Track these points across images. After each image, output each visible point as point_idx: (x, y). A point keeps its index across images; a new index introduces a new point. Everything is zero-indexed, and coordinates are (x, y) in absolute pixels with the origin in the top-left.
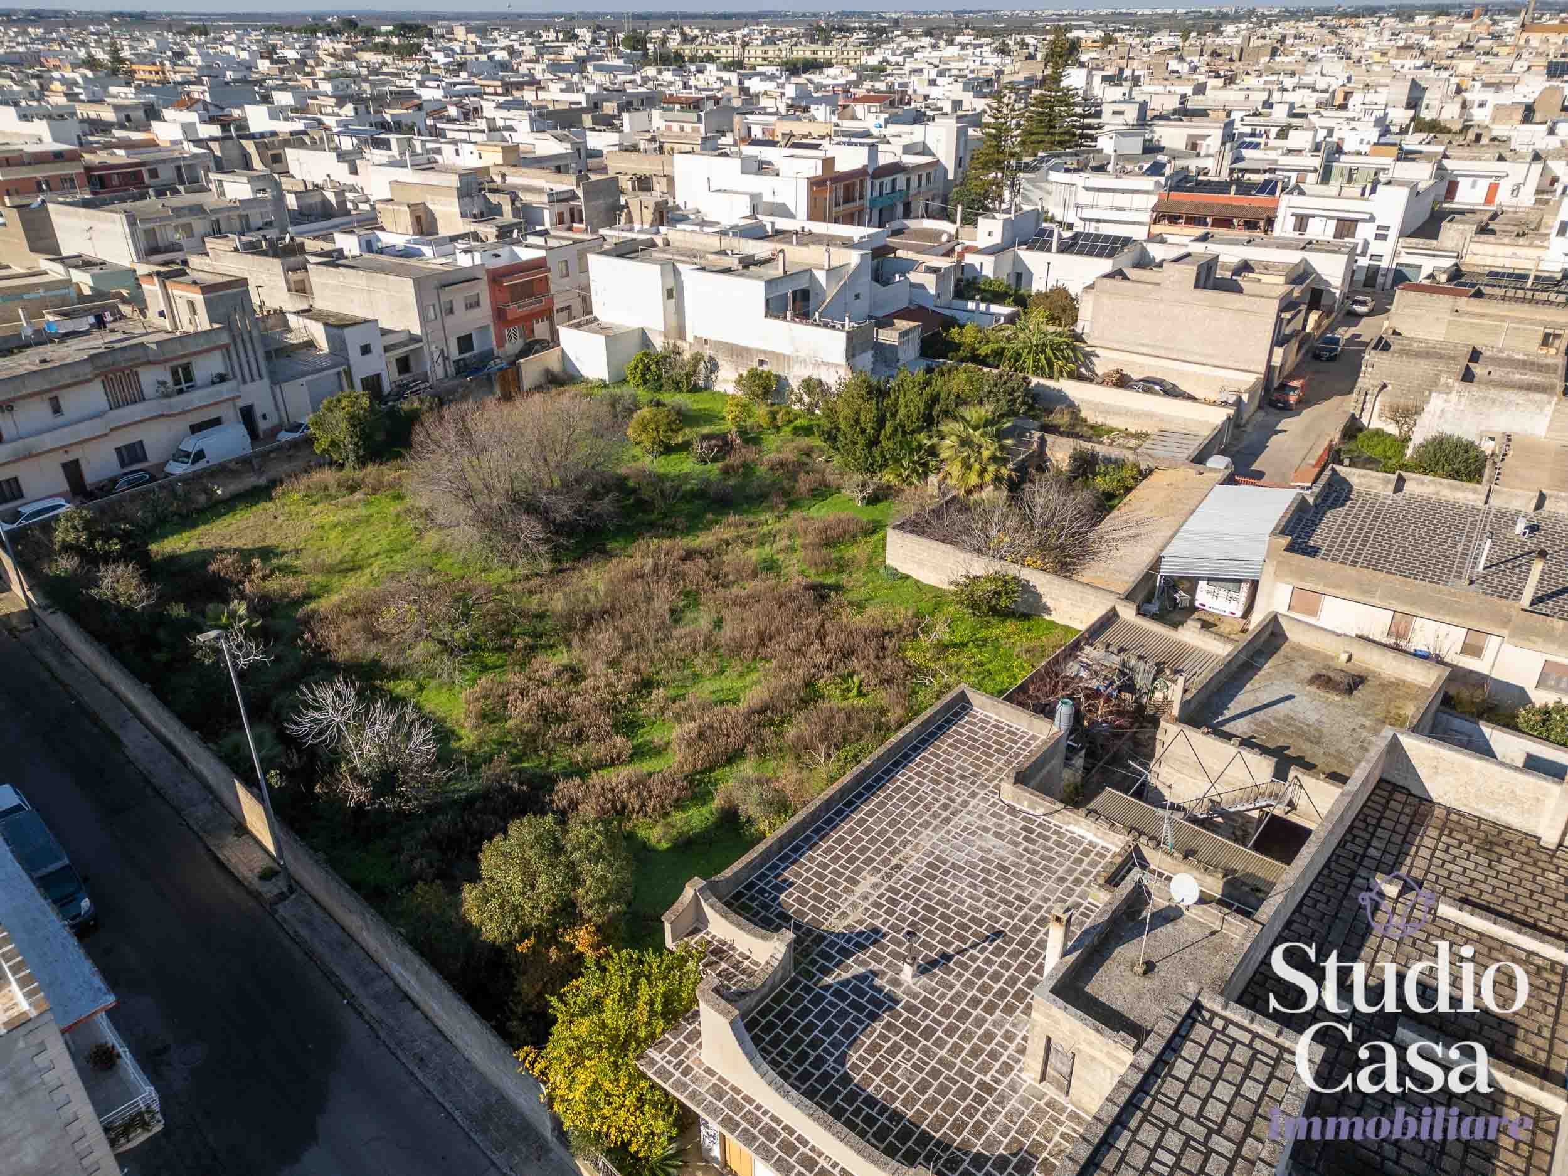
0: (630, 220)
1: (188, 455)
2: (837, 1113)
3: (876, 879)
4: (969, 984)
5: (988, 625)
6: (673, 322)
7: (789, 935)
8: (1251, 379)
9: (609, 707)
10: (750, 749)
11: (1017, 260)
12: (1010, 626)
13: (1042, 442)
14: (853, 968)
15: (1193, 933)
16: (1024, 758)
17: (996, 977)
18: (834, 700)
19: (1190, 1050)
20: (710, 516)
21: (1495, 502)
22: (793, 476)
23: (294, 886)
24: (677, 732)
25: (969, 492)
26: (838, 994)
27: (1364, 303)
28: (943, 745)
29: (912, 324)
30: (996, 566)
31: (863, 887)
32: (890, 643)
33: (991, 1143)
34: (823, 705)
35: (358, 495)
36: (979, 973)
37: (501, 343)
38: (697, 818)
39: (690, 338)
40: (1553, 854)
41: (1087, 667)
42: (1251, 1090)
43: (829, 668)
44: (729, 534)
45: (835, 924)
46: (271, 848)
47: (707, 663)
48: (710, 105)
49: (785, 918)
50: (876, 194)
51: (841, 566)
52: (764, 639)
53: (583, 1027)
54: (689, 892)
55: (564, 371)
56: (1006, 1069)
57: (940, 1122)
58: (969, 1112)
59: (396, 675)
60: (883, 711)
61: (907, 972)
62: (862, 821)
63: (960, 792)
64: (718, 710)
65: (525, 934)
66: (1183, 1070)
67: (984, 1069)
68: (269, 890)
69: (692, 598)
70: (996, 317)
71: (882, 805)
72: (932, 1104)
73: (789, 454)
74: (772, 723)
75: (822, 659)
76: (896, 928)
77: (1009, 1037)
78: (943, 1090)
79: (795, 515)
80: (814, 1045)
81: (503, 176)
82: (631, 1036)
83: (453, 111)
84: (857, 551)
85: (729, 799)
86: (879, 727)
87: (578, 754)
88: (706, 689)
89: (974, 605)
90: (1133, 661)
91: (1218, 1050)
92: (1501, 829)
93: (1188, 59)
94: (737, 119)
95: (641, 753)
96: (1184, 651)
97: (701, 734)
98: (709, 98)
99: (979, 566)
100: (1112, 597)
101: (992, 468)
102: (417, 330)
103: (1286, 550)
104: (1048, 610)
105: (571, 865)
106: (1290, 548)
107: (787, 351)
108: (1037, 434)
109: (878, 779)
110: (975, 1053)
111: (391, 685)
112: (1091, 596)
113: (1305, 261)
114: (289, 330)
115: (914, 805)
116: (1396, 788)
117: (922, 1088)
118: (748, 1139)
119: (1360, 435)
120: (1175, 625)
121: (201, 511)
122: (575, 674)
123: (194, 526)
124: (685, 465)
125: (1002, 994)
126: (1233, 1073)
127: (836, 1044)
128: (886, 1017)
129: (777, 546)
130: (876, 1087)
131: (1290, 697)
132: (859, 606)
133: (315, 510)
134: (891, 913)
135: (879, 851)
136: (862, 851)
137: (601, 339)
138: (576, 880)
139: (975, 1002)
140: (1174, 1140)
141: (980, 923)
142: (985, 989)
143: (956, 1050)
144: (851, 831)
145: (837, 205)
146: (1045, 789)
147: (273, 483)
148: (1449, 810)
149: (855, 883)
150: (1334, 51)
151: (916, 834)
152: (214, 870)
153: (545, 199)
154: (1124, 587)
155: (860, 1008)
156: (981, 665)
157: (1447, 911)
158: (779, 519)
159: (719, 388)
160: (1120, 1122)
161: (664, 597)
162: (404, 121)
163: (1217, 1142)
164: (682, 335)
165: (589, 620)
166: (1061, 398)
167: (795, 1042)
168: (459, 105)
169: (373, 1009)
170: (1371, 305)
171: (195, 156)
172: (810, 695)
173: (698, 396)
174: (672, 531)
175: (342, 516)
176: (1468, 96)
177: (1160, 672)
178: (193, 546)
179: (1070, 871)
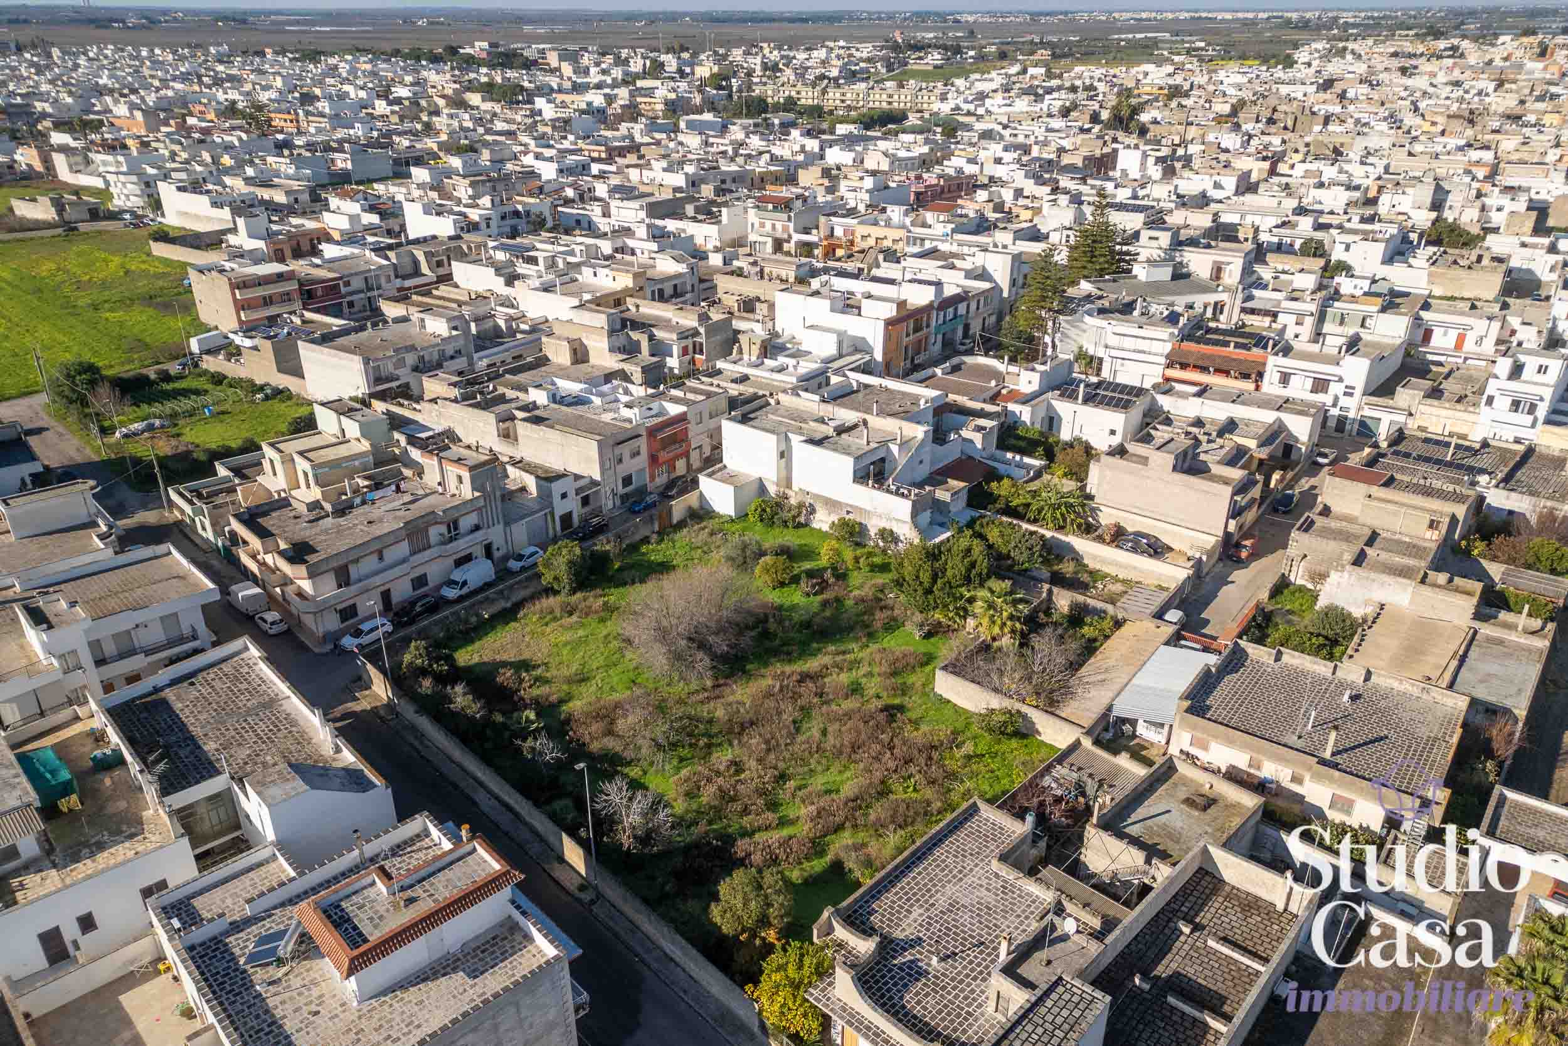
0: (740, 351)
1: (456, 583)
2: (900, 1020)
3: (921, 911)
4: (965, 967)
5: (999, 742)
6: (784, 473)
7: (878, 939)
8: (1212, 540)
9: (762, 792)
10: (847, 824)
11: (1050, 407)
12: (1014, 743)
13: (1050, 592)
14: (908, 957)
15: (1074, 948)
16: (1007, 844)
17: (979, 965)
18: (899, 793)
19: (1054, 996)
20: (815, 645)
21: (1339, 673)
22: (870, 611)
23: (599, 896)
24: (803, 811)
25: (994, 639)
26: (900, 968)
27: (1325, 456)
28: (962, 834)
29: (962, 484)
30: (1007, 703)
31: (914, 915)
32: (935, 755)
33: (969, 1038)
34: (892, 797)
35: (574, 618)
36: (971, 962)
37: (652, 478)
38: (818, 865)
39: (795, 487)
40: (1281, 915)
41: (1056, 780)
42: (1077, 1013)
43: (895, 771)
44: (826, 660)
45: (898, 934)
46: (583, 872)
47: (819, 763)
48: (798, 204)
49: (872, 928)
50: (941, 321)
51: (904, 690)
52: (855, 747)
53: (777, 977)
54: (826, 914)
55: (702, 508)
56: (980, 1006)
57: (946, 1028)
58: (961, 1024)
59: (629, 764)
60: (929, 803)
61: (935, 959)
62: (914, 878)
63: (969, 863)
64: (827, 798)
65: (743, 931)
66: (1049, 1003)
67: (969, 1005)
68: (586, 897)
69: (806, 711)
70: (1028, 468)
71: (925, 869)
72: (943, 1019)
73: (867, 591)
74: (860, 808)
75: (891, 765)
76: (931, 938)
77: (983, 992)
78: (949, 1014)
79: (874, 647)
80: (889, 990)
81: (637, 306)
82: (801, 982)
83: (570, 193)
84: (915, 679)
85: (837, 854)
86: (926, 814)
87: (746, 821)
88: (818, 782)
89: (990, 730)
90: (1085, 778)
91: (1066, 997)
92: (1257, 899)
93: (1244, 127)
94: (822, 219)
95: (783, 822)
96: (1118, 771)
97: (819, 813)
98: (797, 198)
99: (996, 702)
100: (1080, 730)
101: (1009, 623)
102: (597, 477)
103: (1186, 711)
104: (1039, 733)
105: (766, 896)
106: (1189, 710)
107: (868, 508)
108: (1046, 586)
109: (924, 854)
110: (966, 998)
111: (626, 770)
112: (1067, 727)
113: (1279, 420)
114: (507, 476)
115: (943, 870)
116: (1207, 873)
117: (940, 1012)
118: (858, 1029)
119: (1286, 591)
120: (1115, 752)
121: (476, 629)
122: (737, 766)
123: (472, 641)
124: (797, 597)
125: (981, 972)
126: (1070, 1006)
127: (899, 991)
128: (924, 980)
129: (862, 672)
130: (918, 1011)
131: (1168, 811)
132: (916, 723)
133: (548, 630)
134: (928, 930)
135: (923, 896)
136: (914, 894)
137: (730, 489)
138: (770, 905)
139: (967, 976)
140: (1040, 1030)
141: (973, 937)
142: (972, 970)
143: (956, 997)
144: (908, 883)
145: (908, 335)
146: (1017, 865)
147: (518, 606)
148: (1233, 887)
149: (909, 912)
150: (1385, 119)
151: (943, 886)
152: (552, 884)
153: (675, 337)
154: (1087, 723)
155: (910, 975)
156: (992, 771)
157: (1211, 943)
158: (862, 648)
159: (815, 525)
160: (1018, 1022)
161: (789, 713)
162: (533, 210)
163: (1057, 1032)
164: (789, 486)
165: (743, 728)
166: (1071, 549)
167: (880, 989)
168: (575, 186)
169: (655, 965)
170: (1331, 457)
171: (381, 267)
172: (884, 791)
173: (801, 531)
174: (790, 659)
175: (567, 636)
176: (1487, 201)
177: (1101, 786)
178: (476, 659)
179: (1024, 911)
